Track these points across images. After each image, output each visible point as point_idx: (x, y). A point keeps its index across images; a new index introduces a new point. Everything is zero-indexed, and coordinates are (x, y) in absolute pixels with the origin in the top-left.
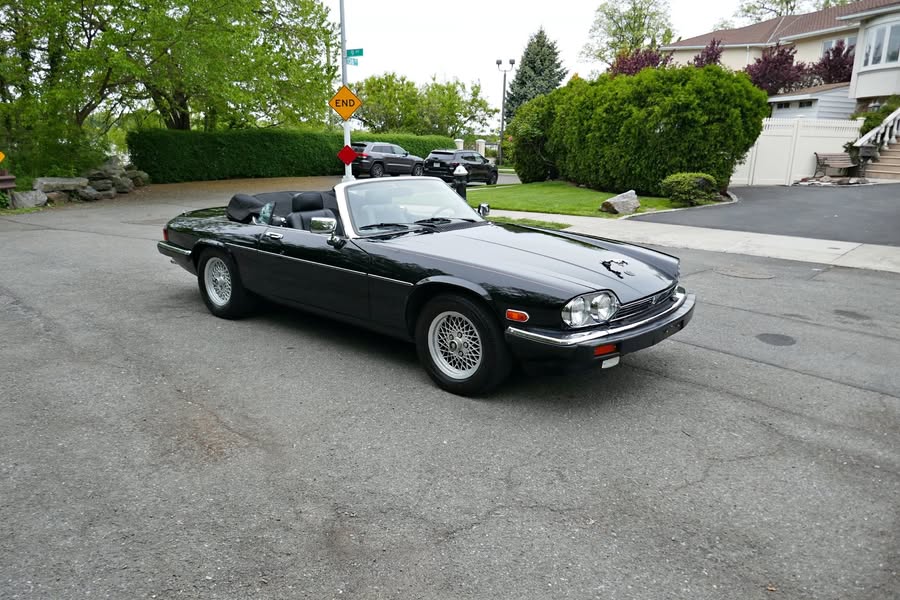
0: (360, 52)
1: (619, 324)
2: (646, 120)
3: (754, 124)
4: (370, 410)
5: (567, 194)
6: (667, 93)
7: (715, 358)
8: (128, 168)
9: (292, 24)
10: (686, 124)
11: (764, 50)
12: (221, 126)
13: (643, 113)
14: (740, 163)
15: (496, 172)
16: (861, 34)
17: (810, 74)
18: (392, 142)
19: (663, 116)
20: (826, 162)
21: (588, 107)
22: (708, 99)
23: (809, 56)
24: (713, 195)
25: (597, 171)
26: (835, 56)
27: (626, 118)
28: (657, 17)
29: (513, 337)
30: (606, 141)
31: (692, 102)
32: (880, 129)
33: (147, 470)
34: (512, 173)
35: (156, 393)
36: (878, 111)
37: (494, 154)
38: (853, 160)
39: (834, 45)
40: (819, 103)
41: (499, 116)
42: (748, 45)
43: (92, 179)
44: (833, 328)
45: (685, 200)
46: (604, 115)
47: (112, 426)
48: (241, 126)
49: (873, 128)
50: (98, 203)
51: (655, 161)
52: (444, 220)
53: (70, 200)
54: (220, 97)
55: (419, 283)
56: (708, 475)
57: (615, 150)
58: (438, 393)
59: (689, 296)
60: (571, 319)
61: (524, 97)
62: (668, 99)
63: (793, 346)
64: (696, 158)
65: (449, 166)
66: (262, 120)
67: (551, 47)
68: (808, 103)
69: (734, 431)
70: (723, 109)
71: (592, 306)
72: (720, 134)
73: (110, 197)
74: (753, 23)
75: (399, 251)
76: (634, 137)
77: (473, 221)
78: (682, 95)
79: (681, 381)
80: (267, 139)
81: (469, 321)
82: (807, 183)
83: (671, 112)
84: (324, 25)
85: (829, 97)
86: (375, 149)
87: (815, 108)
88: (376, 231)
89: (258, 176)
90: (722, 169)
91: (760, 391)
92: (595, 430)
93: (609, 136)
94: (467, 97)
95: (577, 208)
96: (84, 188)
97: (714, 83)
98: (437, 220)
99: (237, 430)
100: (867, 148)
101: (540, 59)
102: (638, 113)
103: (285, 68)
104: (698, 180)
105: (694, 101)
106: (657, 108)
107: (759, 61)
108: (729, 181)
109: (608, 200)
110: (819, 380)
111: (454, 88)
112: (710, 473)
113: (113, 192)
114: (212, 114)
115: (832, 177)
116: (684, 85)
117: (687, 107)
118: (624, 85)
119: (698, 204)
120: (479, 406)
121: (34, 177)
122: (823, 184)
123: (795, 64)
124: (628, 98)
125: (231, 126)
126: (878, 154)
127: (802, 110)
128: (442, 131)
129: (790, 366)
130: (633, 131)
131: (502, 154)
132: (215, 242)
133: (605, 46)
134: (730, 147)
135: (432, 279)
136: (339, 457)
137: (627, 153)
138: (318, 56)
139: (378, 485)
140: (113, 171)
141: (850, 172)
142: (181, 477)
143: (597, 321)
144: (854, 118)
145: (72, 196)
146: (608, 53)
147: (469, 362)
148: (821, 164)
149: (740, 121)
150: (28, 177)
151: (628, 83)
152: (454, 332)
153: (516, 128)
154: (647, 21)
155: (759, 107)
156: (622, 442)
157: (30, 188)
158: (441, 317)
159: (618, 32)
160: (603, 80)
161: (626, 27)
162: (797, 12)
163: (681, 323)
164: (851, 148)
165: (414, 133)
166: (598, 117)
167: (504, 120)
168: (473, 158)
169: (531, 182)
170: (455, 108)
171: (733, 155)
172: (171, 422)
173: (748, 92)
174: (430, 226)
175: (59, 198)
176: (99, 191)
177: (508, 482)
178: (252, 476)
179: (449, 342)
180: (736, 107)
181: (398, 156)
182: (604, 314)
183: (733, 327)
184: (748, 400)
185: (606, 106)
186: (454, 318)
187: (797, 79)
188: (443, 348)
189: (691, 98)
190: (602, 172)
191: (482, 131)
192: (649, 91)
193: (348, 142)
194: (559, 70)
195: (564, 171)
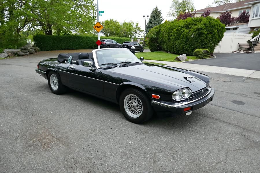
0: (103, 12)
1: (191, 99)
2: (189, 33)
3: (221, 34)
4: (103, 129)
5: (164, 55)
6: (195, 25)
7: (220, 110)
8: (33, 46)
9: (83, 4)
10: (201, 34)
11: (222, 13)
12: (61, 34)
13: (188, 31)
14: (217, 46)
15: (143, 48)
16: (252, 8)
17: (236, 20)
18: (112, 39)
19: (194, 31)
20: (242, 46)
21: (171, 29)
22: (208, 27)
23: (235, 15)
24: (209, 55)
25: (174, 48)
26: (243, 15)
27: (183, 32)
28: (190, 4)
29: (154, 104)
30: (176, 39)
31: (203, 28)
32: (258, 36)
33: (20, 154)
34: (148, 49)
35: (29, 122)
36: (257, 31)
37: (142, 43)
38: (250, 46)
39: (242, 12)
40: (239, 28)
41: (144, 32)
42: (217, 12)
43: (22, 49)
44: (256, 98)
45: (201, 57)
46: (176, 31)
47: (11, 135)
48: (68, 34)
49: (256, 36)
50: (24, 57)
51: (191, 45)
52: (129, 62)
53: (15, 56)
54: (60, 25)
55: (121, 84)
56: (228, 157)
57: (179, 42)
58: (127, 122)
59: (212, 89)
60: (175, 98)
61: (151, 27)
62: (196, 27)
63: (244, 105)
64: (204, 44)
65: (129, 46)
66: (74, 33)
67: (159, 12)
68: (236, 29)
69: (233, 138)
70: (212, 30)
71: (182, 93)
72: (211, 37)
73: (27, 55)
74: (218, 6)
75: (114, 73)
76: (185, 38)
77: (139, 63)
78: (200, 25)
79: (210, 118)
80: (75, 38)
81: (138, 97)
82: (236, 52)
83: (196, 30)
84: (93, 4)
85: (242, 27)
86: (107, 41)
87: (238, 30)
88: (106, 66)
89: (72, 49)
90: (211, 48)
91: (238, 122)
92: (183, 138)
93: (177, 38)
94: (134, 26)
95: (168, 59)
96: (19, 52)
97: (209, 22)
98: (127, 62)
99: (55, 137)
100: (254, 42)
101: (156, 15)
102: (186, 31)
103: (80, 17)
104: (205, 51)
105: (203, 27)
106: (192, 29)
107: (221, 16)
108: (213, 51)
109: (177, 57)
110: (256, 118)
111: (131, 24)
112: (228, 156)
113: (28, 53)
114: (59, 31)
115: (244, 50)
116: (200, 22)
117: (201, 29)
118: (182, 22)
119: (204, 58)
120: (142, 127)
121: (4, 48)
122: (241, 52)
123: (231, 17)
124: (183, 26)
125: (65, 34)
126: (257, 44)
127: (234, 31)
128: (127, 36)
129: (246, 112)
130: (185, 36)
131: (145, 43)
132: (53, 69)
133: (175, 12)
134: (214, 41)
135: (125, 83)
136: (92, 149)
137: (183, 43)
138: (91, 14)
139: (105, 161)
140: (28, 47)
141: (249, 49)
142: (32, 157)
143: (184, 98)
144: (250, 33)
145: (16, 54)
146: (176, 14)
147: (138, 112)
148: (240, 47)
149: (217, 33)
150: (2, 49)
151: (183, 22)
152: (133, 101)
153: (149, 35)
154: (187, 5)
155: (223, 29)
156: (194, 143)
157: (2, 52)
158: (129, 96)
159: (179, 8)
160: (175, 21)
161: (181, 7)
162: (231, 2)
163: (211, 99)
164: (249, 42)
165: (119, 37)
166: (174, 32)
167: (145, 33)
168: (136, 44)
169: (154, 51)
170: (131, 29)
171: (215, 44)
172: (32, 134)
173: (219, 25)
174: (124, 64)
175: (11, 55)
176: (24, 53)
177: (154, 160)
178: (59, 157)
179: (131, 105)
180: (216, 29)
181: (114, 43)
182: (186, 96)
183: (223, 98)
184: (234, 125)
185: (176, 28)
186: (133, 97)
187: (232, 21)
188: (129, 107)
189: (203, 26)
190: (175, 48)
191: (139, 36)
192: (190, 24)
193: (99, 39)
194: (161, 19)
195: (163, 48)
